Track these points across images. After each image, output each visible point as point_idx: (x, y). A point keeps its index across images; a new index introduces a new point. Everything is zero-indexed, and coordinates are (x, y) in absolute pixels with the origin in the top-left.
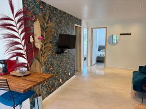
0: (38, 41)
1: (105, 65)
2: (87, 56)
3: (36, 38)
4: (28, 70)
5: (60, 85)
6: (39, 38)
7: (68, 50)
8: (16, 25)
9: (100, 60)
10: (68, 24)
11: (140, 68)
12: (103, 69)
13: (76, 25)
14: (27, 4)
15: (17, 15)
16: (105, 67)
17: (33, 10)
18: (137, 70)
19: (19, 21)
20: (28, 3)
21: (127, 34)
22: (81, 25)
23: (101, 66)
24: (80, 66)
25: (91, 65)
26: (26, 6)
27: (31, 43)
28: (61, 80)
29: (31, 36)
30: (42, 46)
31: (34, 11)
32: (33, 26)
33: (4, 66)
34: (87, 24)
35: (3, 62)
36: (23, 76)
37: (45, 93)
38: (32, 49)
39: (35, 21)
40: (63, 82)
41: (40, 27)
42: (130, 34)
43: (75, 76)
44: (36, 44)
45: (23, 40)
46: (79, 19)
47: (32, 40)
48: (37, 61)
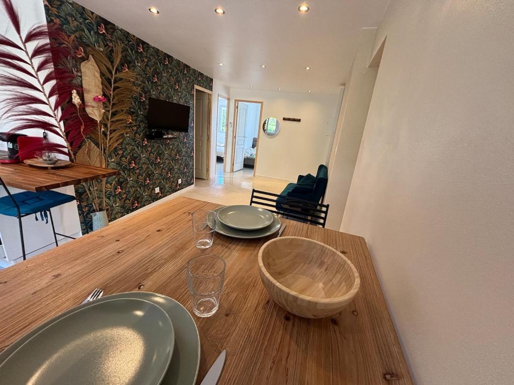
0: (94, 104)
1: (255, 173)
2: (226, 153)
3: (89, 97)
4: (71, 160)
5: (156, 198)
6: (96, 99)
7: (176, 134)
8: (31, 59)
9: (249, 164)
10: (178, 81)
11: (300, 177)
12: (250, 179)
13: (197, 87)
14: (58, 17)
15: (31, 37)
16: (254, 176)
17: (77, 34)
18: (295, 181)
19: (37, 52)
20: (62, 14)
21: (294, 120)
22: (211, 88)
23: (249, 173)
24: (208, 170)
25: (232, 171)
26: (57, 21)
27: (74, 105)
28: (157, 190)
29: (74, 92)
30: (105, 117)
31: (81, 38)
32: (79, 70)
33: (11, 146)
34: (227, 89)
35: (5, 137)
36: (53, 168)
37: (117, 209)
38: (77, 117)
39: (84, 59)
40: (164, 193)
41: (98, 75)
42: (299, 120)
43: (193, 186)
44: (89, 110)
45: (51, 95)
46: (207, 77)
47: (76, 100)
48: (93, 145)
